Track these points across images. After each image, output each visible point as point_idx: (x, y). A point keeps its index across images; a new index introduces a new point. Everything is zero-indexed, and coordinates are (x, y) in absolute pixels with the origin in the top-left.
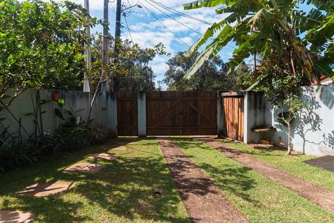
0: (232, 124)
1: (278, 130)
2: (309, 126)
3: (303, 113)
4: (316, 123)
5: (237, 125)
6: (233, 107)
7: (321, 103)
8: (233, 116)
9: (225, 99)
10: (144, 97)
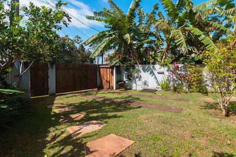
0: (107, 81)
1: (127, 82)
2: (138, 79)
3: (136, 75)
4: (140, 78)
5: (109, 81)
6: (107, 73)
7: (142, 71)
8: (107, 77)
9: (101, 69)
10: (54, 67)
